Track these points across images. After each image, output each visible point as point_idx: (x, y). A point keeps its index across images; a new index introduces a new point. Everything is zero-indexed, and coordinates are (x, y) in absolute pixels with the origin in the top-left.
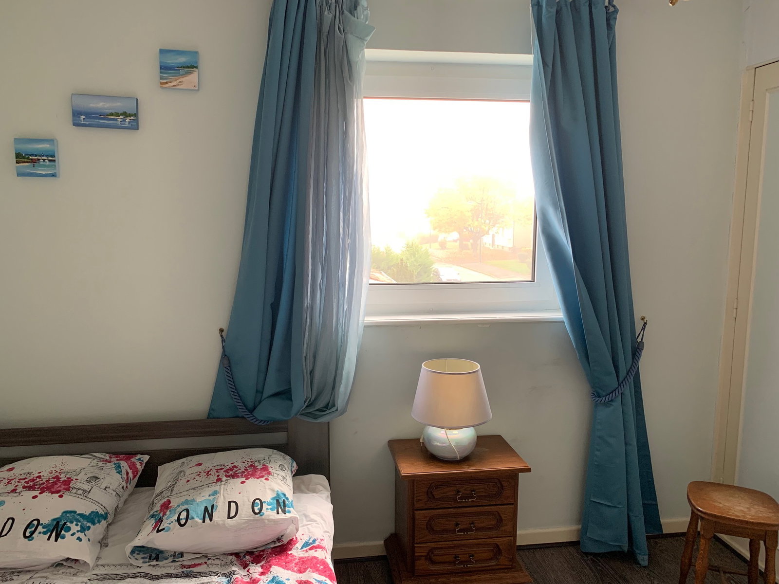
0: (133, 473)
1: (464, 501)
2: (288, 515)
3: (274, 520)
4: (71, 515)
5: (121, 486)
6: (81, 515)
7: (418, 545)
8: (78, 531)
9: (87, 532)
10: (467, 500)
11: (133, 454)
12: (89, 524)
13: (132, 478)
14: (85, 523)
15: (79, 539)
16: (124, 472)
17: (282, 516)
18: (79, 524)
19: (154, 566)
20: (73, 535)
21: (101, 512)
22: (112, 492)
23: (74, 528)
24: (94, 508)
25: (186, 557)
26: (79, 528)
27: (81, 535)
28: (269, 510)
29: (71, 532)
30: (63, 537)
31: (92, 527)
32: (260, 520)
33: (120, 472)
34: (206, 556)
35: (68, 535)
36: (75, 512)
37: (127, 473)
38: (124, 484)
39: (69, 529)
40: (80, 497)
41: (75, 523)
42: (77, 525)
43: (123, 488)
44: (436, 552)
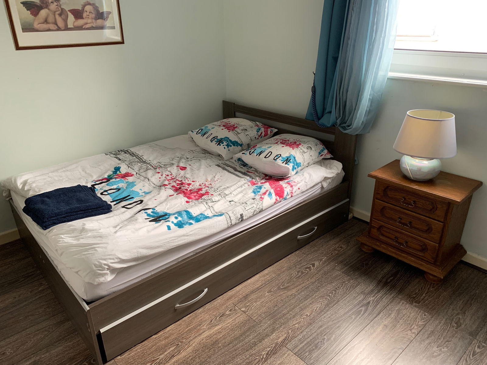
0: (265, 134)
1: (405, 205)
2: (286, 165)
3: (279, 165)
4: (227, 139)
5: (255, 137)
6: (230, 140)
7: (374, 220)
8: (225, 145)
9: (229, 147)
10: (407, 205)
11: (270, 127)
12: (231, 145)
13: (263, 136)
14: (230, 143)
15: (225, 148)
16: (260, 132)
17: (284, 165)
18: (227, 143)
19: (241, 167)
20: (223, 146)
21: (239, 142)
22: (249, 137)
23: (225, 143)
24: (237, 140)
25: (252, 169)
26: (226, 144)
27: (226, 147)
28: (280, 160)
29: (223, 144)
30: (220, 145)
31: (232, 146)
32: (274, 162)
33: (258, 132)
34: (256, 171)
35: (222, 145)
36: (229, 138)
37: (262, 133)
38: (257, 137)
39: (223, 143)
40: (235, 134)
41: (226, 142)
42: (226, 143)
43: (255, 138)
44: (385, 229)
